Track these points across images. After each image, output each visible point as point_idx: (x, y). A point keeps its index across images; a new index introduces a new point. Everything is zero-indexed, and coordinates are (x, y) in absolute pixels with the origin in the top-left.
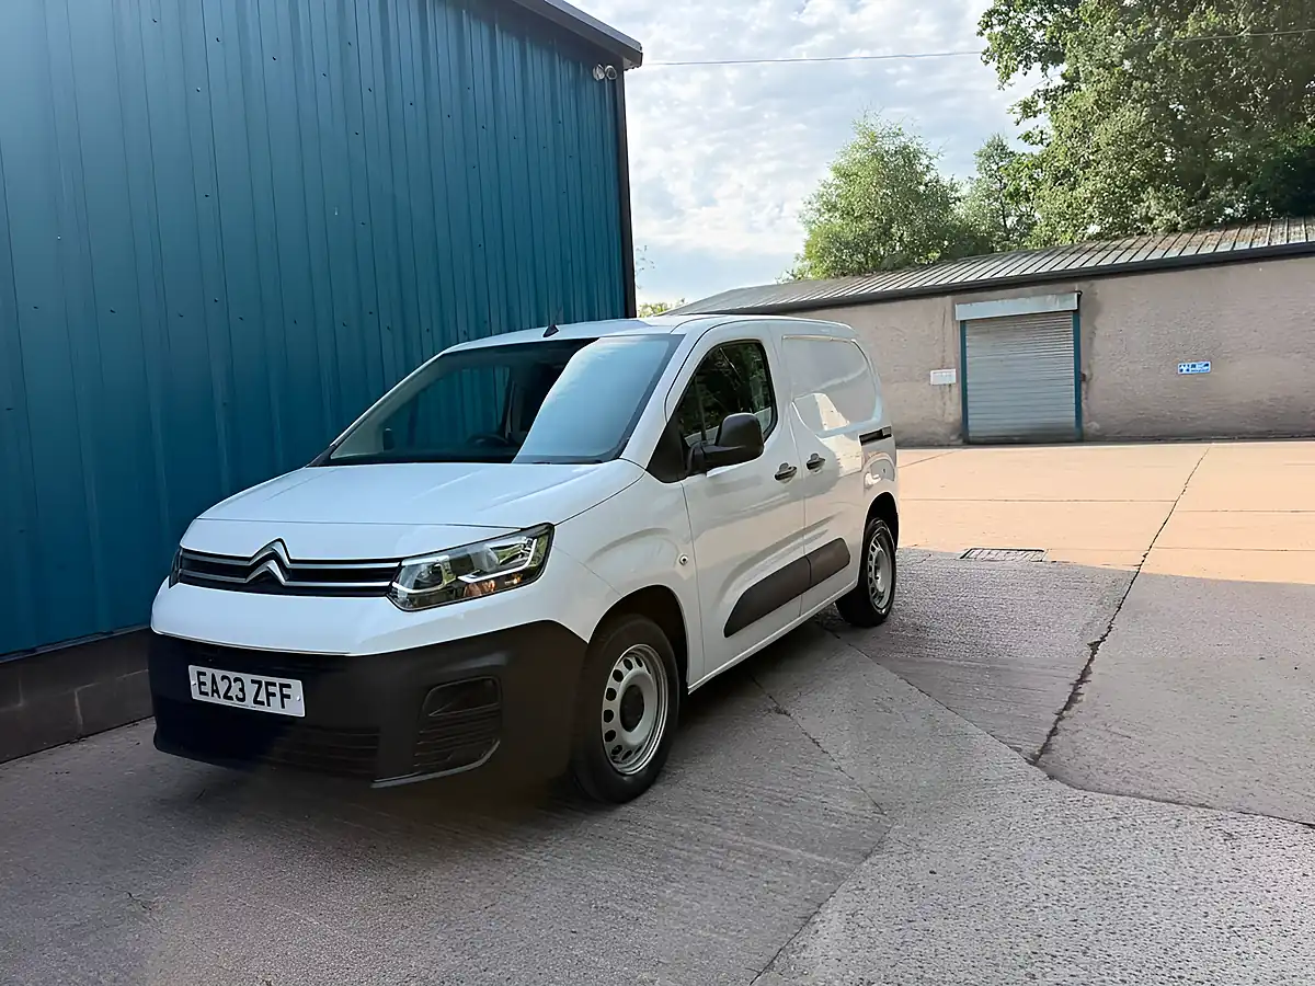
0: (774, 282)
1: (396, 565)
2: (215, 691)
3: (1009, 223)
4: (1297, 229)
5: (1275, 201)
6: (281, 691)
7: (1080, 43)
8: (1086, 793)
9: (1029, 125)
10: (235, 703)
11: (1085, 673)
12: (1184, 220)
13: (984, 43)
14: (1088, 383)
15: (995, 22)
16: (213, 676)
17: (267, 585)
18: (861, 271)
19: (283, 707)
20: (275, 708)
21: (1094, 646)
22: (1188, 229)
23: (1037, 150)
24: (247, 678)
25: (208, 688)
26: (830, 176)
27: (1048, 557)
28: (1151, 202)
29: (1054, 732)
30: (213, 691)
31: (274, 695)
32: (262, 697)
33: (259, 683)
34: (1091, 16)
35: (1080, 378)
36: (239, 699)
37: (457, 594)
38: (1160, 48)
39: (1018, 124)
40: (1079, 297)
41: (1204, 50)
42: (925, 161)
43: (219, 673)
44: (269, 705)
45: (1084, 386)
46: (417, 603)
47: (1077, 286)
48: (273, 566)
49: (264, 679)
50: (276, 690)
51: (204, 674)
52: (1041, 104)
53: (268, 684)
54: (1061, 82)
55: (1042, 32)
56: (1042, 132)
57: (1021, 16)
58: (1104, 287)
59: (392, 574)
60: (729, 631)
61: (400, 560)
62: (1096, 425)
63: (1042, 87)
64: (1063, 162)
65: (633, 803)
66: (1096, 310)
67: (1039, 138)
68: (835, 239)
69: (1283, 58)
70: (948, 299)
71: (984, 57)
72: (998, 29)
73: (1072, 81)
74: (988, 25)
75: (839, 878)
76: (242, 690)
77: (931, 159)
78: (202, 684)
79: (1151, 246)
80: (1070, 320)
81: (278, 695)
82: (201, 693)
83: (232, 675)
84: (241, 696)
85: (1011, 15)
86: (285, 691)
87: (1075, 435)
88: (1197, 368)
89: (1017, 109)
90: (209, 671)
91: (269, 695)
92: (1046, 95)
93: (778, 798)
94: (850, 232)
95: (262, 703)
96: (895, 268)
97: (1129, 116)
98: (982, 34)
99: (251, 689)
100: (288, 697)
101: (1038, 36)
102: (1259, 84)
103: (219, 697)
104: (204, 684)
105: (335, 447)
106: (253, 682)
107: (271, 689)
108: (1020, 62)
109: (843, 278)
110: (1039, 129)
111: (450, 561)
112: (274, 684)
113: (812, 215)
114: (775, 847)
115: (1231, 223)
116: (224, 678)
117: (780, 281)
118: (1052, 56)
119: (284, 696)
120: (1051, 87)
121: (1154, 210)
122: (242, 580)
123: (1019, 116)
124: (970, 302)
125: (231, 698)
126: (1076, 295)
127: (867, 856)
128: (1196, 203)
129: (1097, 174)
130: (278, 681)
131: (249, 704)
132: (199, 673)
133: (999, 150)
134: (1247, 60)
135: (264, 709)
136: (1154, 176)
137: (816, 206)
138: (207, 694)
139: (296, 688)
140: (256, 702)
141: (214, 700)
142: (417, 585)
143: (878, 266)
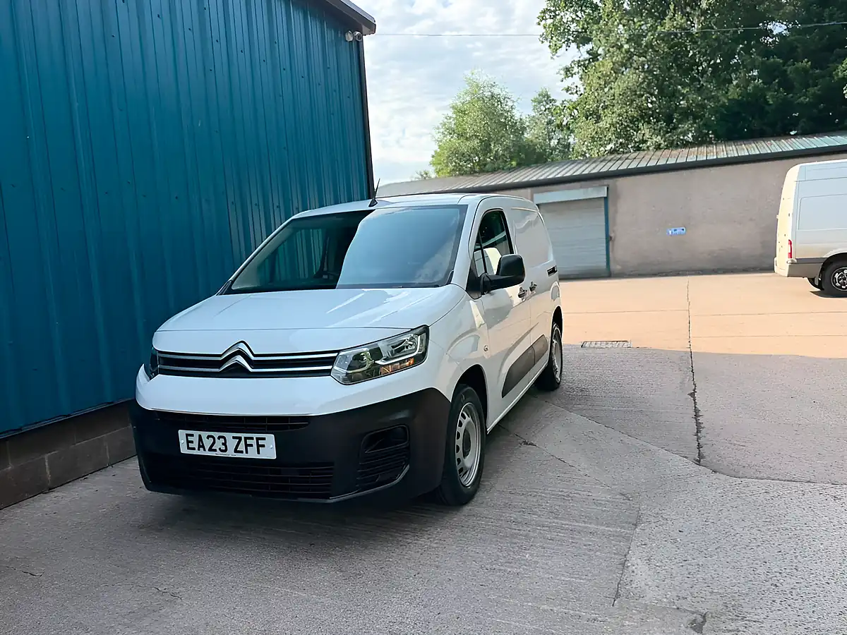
0: (409, 180)
1: (335, 355)
2: (201, 446)
3: (552, 144)
4: (731, 148)
5: (716, 130)
6: (257, 443)
7: (602, 32)
8: (742, 480)
9: (569, 82)
10: (219, 454)
11: (696, 411)
12: (665, 141)
13: (541, 30)
14: (613, 241)
15: (548, 17)
16: (200, 436)
17: (238, 372)
18: (472, 172)
19: (259, 453)
20: (252, 454)
21: (692, 395)
22: (667, 147)
23: (575, 98)
24: (229, 436)
25: (195, 445)
26: (450, 113)
27: (634, 345)
28: (645, 130)
29: (699, 446)
30: (199, 447)
31: (251, 445)
32: (242, 447)
33: (240, 439)
34: (608, 15)
35: (609, 239)
36: (222, 451)
37: (374, 373)
38: (649, 37)
39: (562, 81)
40: (608, 188)
41: (673, 39)
42: (510, 104)
43: (204, 434)
44: (247, 452)
45: (611, 243)
46: (350, 380)
47: (606, 182)
48: (240, 359)
49: (243, 435)
50: (254, 442)
51: (192, 435)
52: (576, 70)
53: (246, 439)
54: (587, 56)
55: (575, 24)
56: (577, 87)
57: (562, 14)
58: (622, 182)
59: (331, 361)
60: (504, 394)
61: (338, 351)
62: (619, 267)
63: (577, 59)
64: (591, 106)
65: (470, 504)
66: (617, 197)
67: (575, 91)
68: (456, 152)
69: (719, 46)
70: (529, 190)
71: (541, 39)
72: (550, 21)
73: (594, 56)
74: (543, 19)
75: (628, 539)
76: (224, 444)
77: (513, 102)
78: (188, 442)
79: (647, 157)
80: (602, 202)
81: (255, 446)
82: (189, 448)
83: (216, 435)
84: (223, 448)
85: (557, 13)
86: (261, 442)
87: (607, 274)
88: (677, 232)
89: (562, 72)
90: (196, 433)
91: (247, 446)
92: (579, 63)
93: (560, 495)
94: (465, 147)
95: (242, 452)
96: (494, 171)
97: (630, 78)
98: (539, 24)
99: (232, 444)
100: (263, 446)
101: (573, 27)
102: (705, 61)
103: (205, 450)
104: (192, 442)
105: (233, 282)
106: (234, 438)
107: (249, 442)
108: (564, 43)
109: (461, 177)
110: (575, 85)
111: (370, 351)
112: (252, 438)
113: (439, 136)
114: (577, 524)
115: (686, 145)
116: (208, 437)
117: (413, 180)
118: (582, 39)
119: (259, 446)
120: (581, 59)
121: (647, 136)
122: (217, 370)
123: (563, 77)
124: (542, 192)
125: (215, 450)
126: (606, 188)
127: (636, 525)
128: (670, 132)
129: (613, 113)
130: (255, 436)
131: (230, 453)
132: (187, 435)
133: (546, 98)
134: (699, 46)
135: (244, 456)
136: (645, 116)
137: (442, 130)
138: (194, 449)
139: (270, 440)
140: (236, 451)
141: (201, 452)
142: (350, 368)
143: (483, 169)
